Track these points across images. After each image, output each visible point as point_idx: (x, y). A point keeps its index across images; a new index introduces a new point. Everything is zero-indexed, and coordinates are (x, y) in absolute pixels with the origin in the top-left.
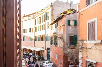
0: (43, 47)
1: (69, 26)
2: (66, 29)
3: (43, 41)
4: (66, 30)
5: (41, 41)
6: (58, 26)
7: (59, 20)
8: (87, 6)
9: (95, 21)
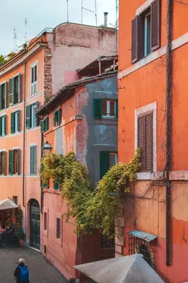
0: (15, 199)
1: (98, 122)
2: (86, 131)
3: (16, 176)
4: (85, 136)
5: (9, 176)
6: (63, 122)
7: (65, 101)
8: (133, 61)
9: (152, 113)
